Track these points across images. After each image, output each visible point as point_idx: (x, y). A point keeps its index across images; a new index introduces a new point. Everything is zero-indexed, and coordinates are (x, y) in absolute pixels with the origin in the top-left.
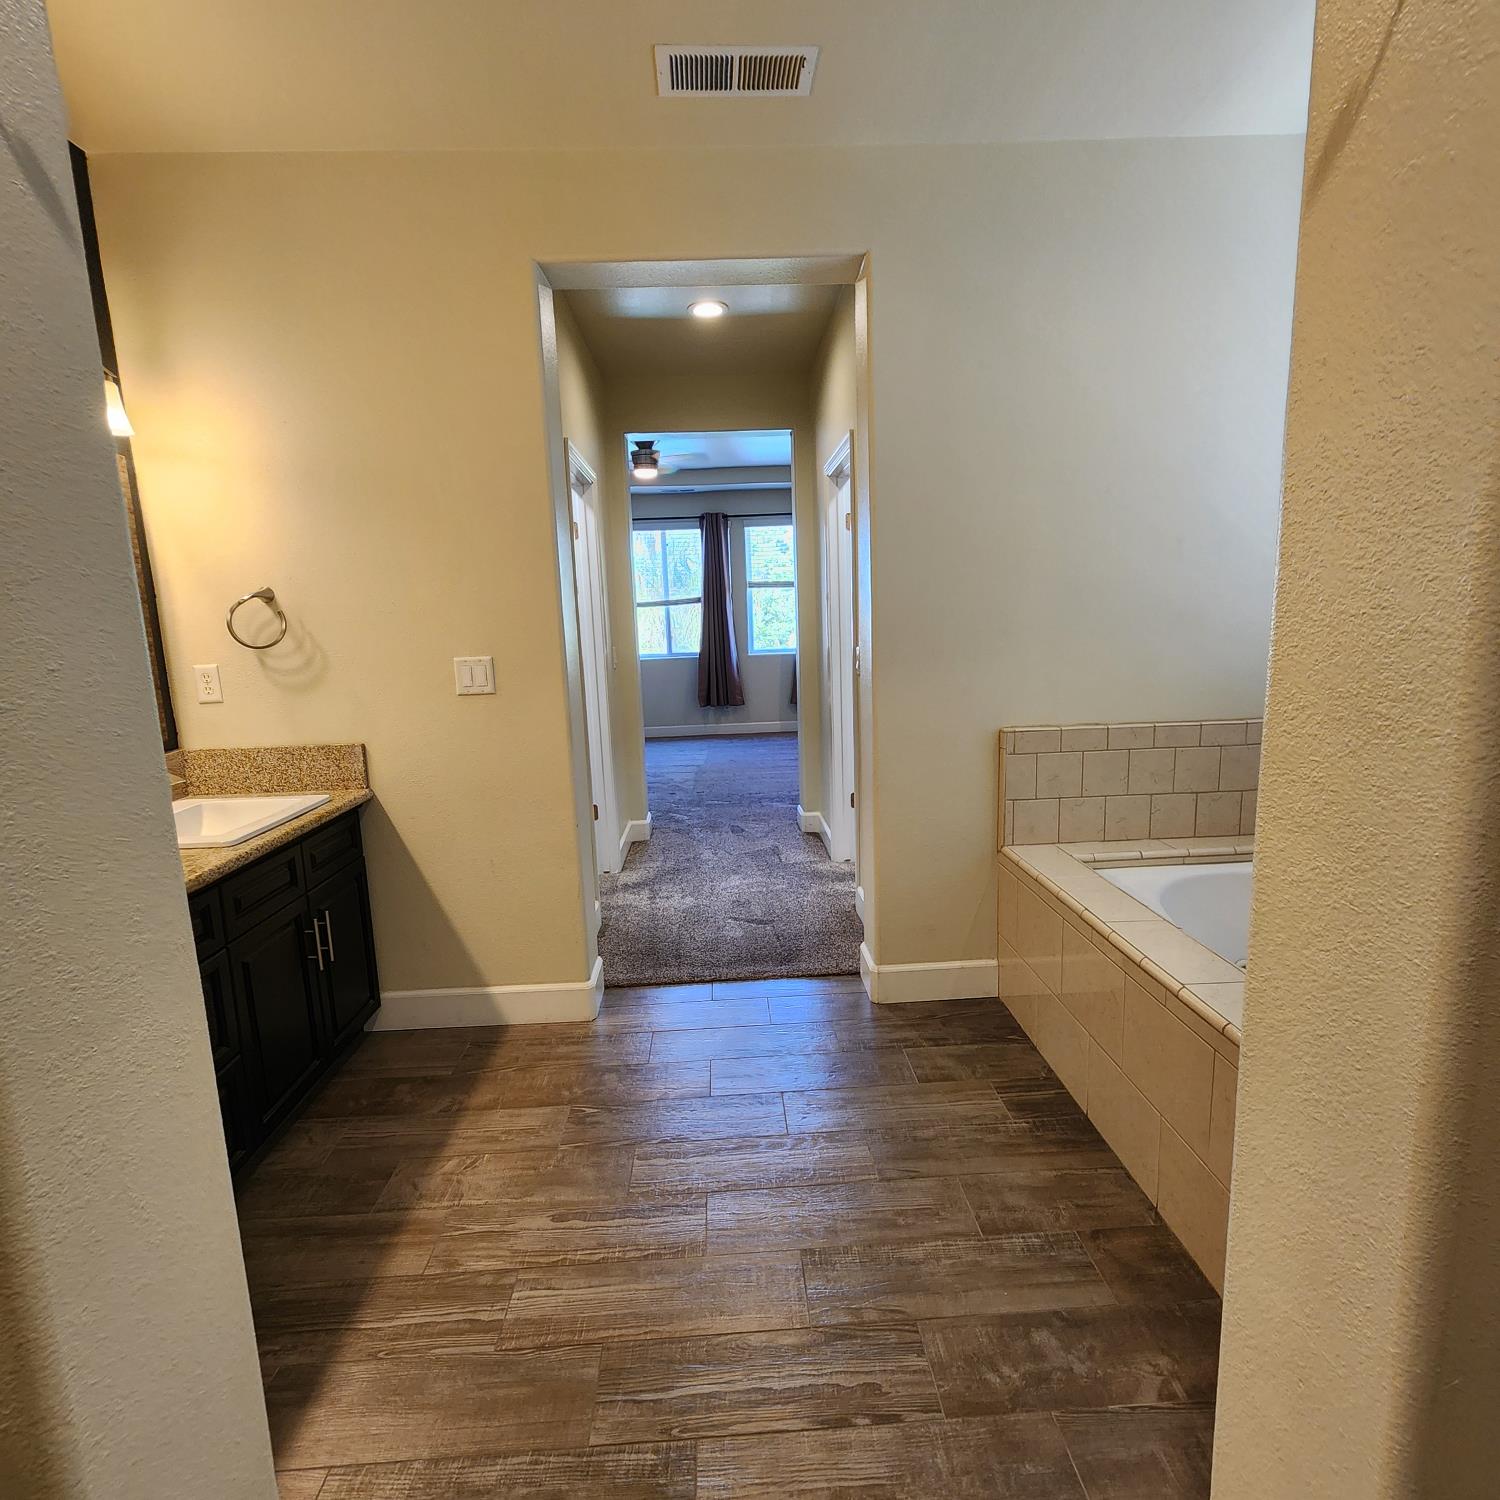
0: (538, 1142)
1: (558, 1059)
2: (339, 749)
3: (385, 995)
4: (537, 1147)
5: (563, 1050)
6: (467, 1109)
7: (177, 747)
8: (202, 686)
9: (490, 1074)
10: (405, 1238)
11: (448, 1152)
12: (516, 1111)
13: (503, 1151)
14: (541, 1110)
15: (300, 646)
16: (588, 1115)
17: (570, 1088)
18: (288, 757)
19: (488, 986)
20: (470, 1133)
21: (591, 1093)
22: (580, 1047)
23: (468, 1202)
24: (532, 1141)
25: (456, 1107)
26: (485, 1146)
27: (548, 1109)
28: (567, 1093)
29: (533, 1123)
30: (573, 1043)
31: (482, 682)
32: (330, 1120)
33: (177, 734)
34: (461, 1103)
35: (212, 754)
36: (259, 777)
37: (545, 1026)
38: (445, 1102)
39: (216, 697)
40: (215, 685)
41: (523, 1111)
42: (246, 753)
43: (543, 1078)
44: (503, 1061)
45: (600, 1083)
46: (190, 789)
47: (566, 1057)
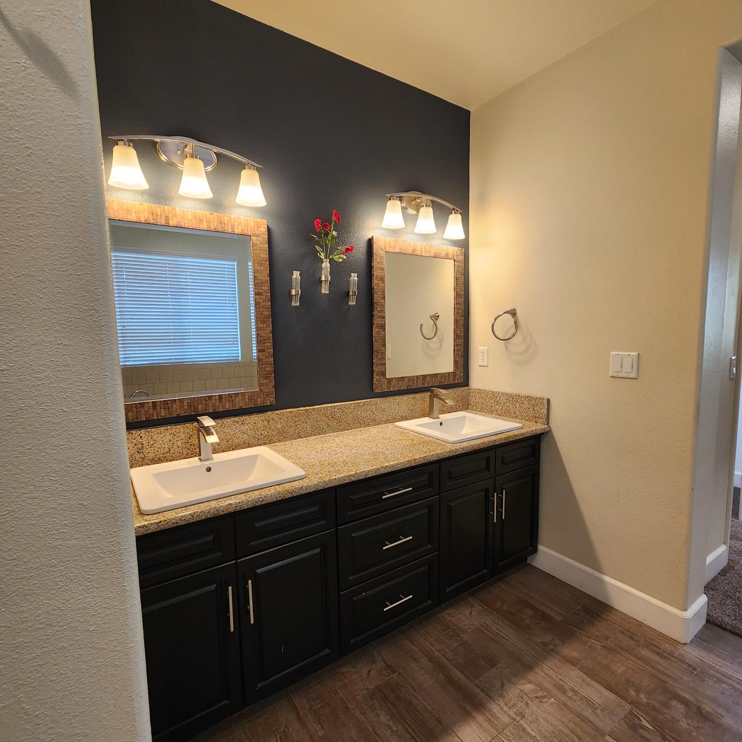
0: (592, 718)
1: (639, 659)
2: (535, 399)
3: (541, 548)
4: (590, 721)
5: (645, 653)
6: (557, 653)
7: (468, 386)
8: (481, 357)
9: (584, 637)
10: (480, 718)
11: (531, 676)
12: (588, 679)
13: (565, 704)
14: (607, 693)
15: (525, 340)
16: (643, 727)
17: (638, 691)
18: (511, 399)
19: (604, 574)
20: (551, 673)
21: (654, 708)
22: (661, 661)
23: (525, 725)
24: (588, 713)
25: (551, 647)
26: (555, 691)
27: (612, 696)
28: (633, 693)
29: (595, 698)
30: (658, 654)
31: (628, 370)
32: (486, 607)
33: (469, 379)
34: (556, 646)
35: (480, 391)
36: (497, 407)
37: (640, 625)
38: (547, 638)
39: (485, 363)
40: (486, 357)
41: (593, 683)
42: (493, 393)
43: (620, 667)
44: (597, 633)
45: (667, 705)
46: (470, 406)
47: (647, 662)
